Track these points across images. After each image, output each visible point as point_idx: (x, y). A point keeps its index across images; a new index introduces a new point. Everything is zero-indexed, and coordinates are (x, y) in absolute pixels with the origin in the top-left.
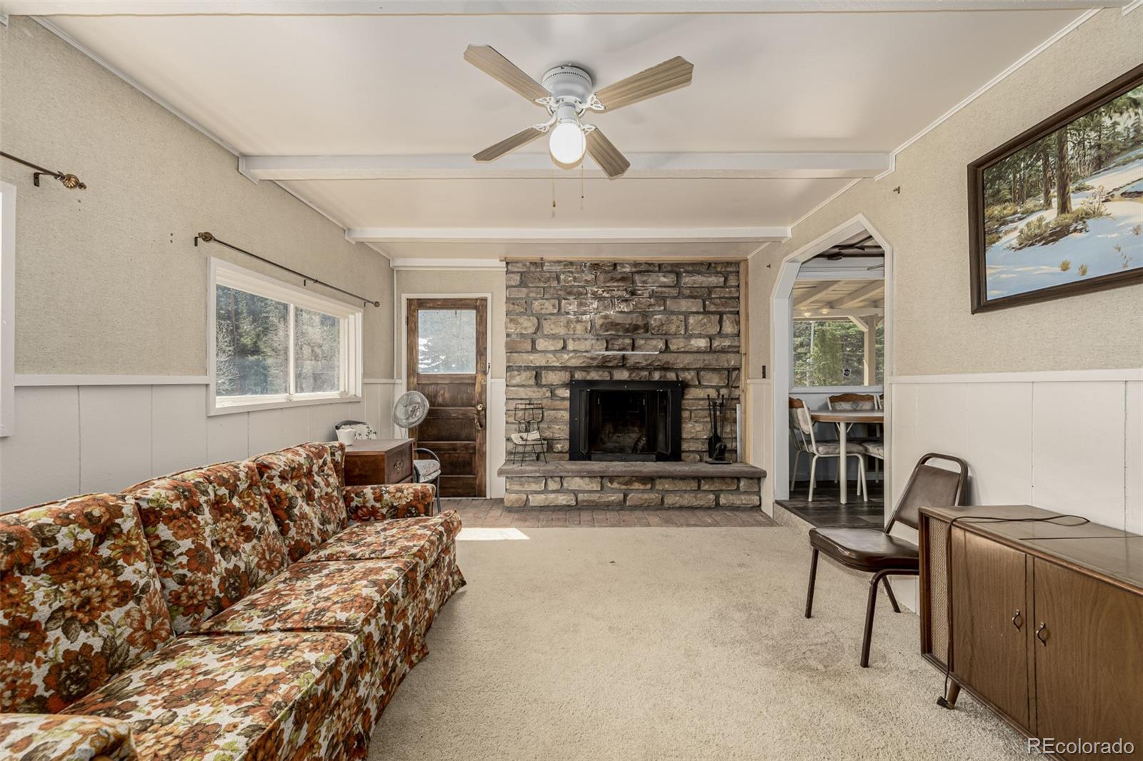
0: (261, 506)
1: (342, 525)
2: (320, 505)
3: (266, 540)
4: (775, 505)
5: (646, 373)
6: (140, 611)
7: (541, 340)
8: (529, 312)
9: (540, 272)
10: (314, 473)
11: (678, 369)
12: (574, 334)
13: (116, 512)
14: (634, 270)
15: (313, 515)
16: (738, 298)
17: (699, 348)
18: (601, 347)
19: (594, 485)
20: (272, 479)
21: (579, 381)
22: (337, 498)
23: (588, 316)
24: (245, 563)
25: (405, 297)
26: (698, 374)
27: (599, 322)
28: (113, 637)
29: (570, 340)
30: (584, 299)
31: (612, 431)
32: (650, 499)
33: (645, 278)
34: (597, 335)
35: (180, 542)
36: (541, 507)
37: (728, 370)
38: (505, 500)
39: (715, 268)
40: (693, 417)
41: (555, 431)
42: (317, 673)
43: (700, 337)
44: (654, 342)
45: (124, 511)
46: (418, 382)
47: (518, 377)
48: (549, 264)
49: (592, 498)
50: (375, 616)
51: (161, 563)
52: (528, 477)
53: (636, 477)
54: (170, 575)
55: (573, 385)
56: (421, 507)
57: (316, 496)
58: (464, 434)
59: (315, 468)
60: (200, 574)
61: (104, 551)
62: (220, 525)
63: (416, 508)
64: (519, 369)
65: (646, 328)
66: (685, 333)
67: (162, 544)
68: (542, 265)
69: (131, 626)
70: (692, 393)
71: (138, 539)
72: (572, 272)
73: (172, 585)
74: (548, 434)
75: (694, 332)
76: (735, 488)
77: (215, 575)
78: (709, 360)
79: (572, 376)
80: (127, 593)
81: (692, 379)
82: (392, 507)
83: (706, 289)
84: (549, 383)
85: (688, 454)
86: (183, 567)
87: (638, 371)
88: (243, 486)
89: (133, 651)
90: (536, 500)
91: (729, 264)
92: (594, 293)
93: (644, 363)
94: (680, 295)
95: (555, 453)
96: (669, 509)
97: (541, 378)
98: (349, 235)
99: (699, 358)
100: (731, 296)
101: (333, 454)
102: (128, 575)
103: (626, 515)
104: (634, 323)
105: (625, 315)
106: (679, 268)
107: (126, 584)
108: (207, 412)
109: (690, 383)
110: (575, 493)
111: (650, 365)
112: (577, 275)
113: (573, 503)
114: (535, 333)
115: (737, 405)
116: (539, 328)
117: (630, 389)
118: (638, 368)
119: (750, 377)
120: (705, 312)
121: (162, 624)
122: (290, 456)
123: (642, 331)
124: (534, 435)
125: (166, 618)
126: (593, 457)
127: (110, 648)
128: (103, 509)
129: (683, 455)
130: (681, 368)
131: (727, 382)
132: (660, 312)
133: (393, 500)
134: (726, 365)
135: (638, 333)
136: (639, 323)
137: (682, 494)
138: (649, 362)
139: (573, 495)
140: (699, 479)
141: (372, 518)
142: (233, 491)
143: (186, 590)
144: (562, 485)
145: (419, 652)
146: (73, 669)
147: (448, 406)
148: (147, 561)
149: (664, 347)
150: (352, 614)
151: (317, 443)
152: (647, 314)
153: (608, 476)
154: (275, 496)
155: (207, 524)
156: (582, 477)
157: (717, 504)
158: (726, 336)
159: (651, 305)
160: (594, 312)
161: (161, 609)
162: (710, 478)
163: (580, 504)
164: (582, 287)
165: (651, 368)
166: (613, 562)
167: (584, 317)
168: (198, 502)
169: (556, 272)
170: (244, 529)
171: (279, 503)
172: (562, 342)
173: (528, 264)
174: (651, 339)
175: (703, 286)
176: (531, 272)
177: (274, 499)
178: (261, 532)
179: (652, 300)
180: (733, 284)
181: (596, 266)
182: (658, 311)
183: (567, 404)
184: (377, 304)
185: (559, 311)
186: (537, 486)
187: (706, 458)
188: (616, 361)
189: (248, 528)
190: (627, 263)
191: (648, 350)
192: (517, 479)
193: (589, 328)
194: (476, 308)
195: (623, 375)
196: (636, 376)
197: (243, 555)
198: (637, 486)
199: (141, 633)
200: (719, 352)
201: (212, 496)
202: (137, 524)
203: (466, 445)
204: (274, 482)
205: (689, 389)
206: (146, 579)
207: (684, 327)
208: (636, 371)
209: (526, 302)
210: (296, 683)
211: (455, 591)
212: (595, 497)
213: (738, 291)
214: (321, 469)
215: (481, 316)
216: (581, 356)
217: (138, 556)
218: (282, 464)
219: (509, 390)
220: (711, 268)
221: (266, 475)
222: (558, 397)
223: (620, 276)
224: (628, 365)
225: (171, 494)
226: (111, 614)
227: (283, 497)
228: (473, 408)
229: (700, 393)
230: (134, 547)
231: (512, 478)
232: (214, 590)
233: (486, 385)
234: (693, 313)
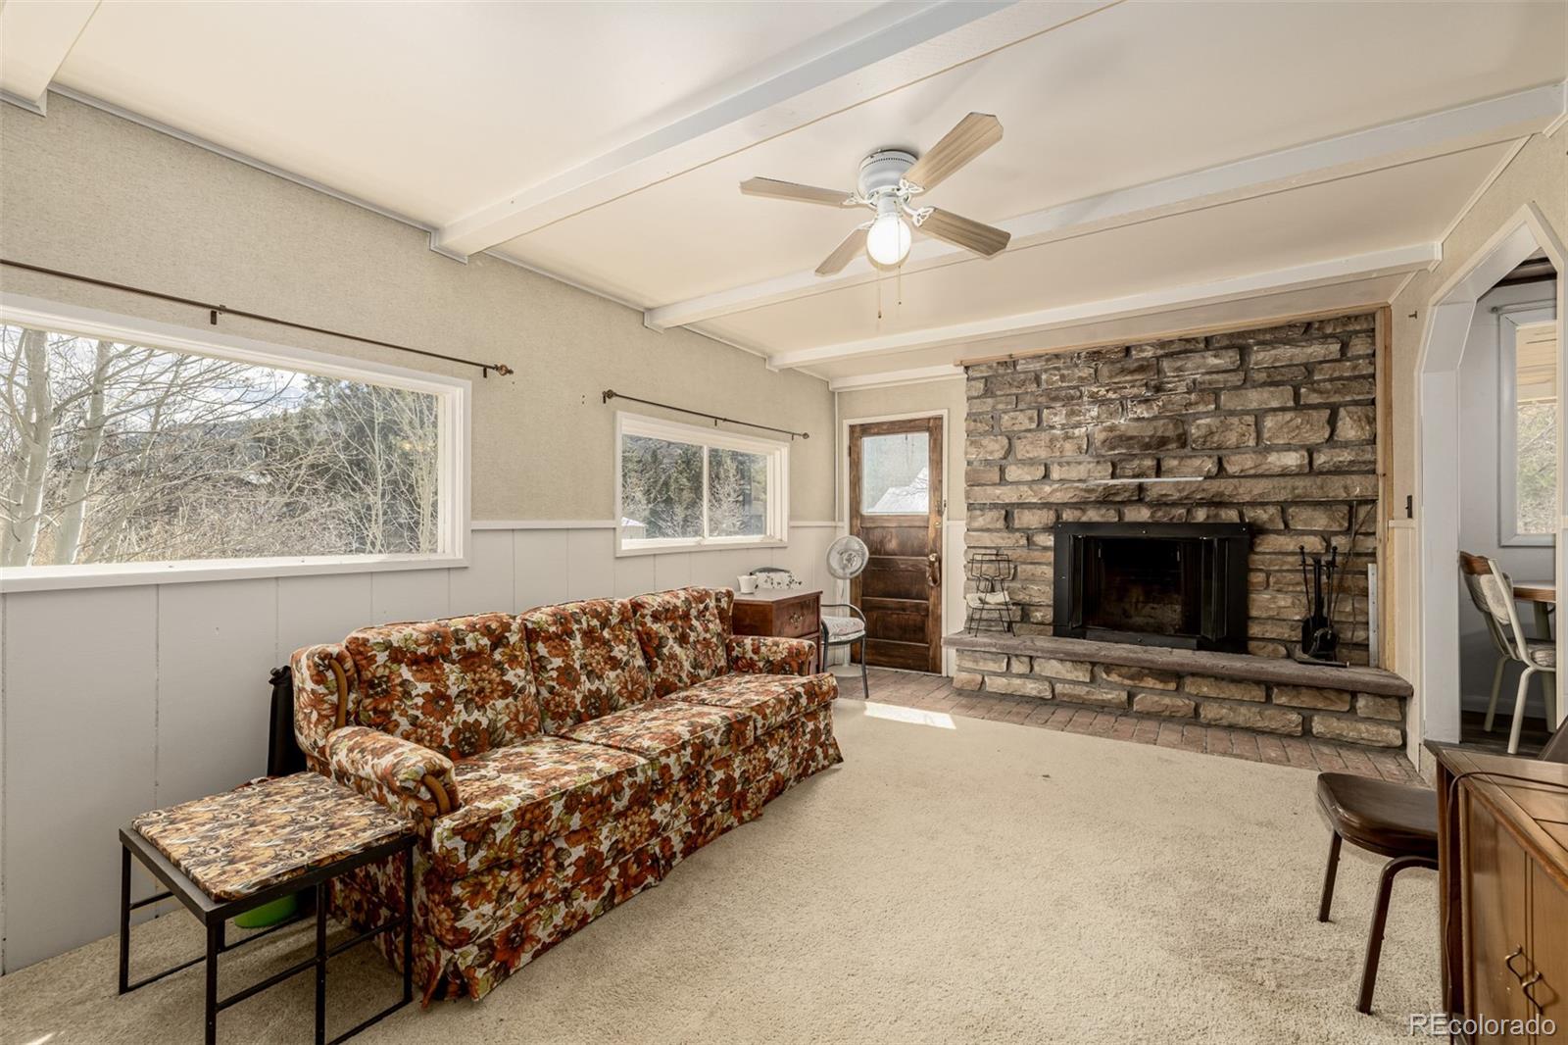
0: (630, 640)
1: (719, 672)
2: (695, 649)
3: (630, 672)
4: (1423, 747)
5: (1182, 511)
6: (516, 706)
7: (1013, 468)
8: (996, 429)
9: (1012, 373)
10: (692, 617)
11: (1244, 504)
12: (1062, 457)
13: (506, 627)
14: (1160, 352)
15: (685, 658)
16: (1373, 376)
17: (1285, 468)
18: (1103, 474)
19: (1081, 674)
20: (644, 618)
21: (1070, 523)
22: (716, 645)
23: (1084, 429)
24: (608, 688)
25: (847, 423)
26: (1283, 512)
27: (1100, 436)
28: (495, 720)
29: (1056, 465)
30: (1078, 405)
31: (1141, 599)
32: (1173, 706)
33: (1179, 364)
34: (1097, 456)
35: (553, 659)
36: (1002, 694)
37: (1349, 504)
38: (955, 680)
39: (1318, 329)
40: (1272, 584)
41: (1032, 593)
42: (595, 777)
43: (1289, 450)
44: (1197, 462)
45: (512, 627)
46: (863, 527)
47: (981, 519)
48: (1023, 362)
49: (1076, 692)
50: (677, 752)
51: (539, 673)
52: (984, 652)
53: (1149, 669)
54: (543, 684)
55: (1057, 528)
56: (794, 664)
57: (691, 639)
58: (914, 591)
59: (694, 612)
60: (565, 689)
61: (497, 656)
62: (589, 652)
63: (790, 666)
64: (983, 507)
65: (1183, 440)
66: (1257, 444)
67: (541, 658)
68: (1015, 364)
69: (508, 715)
70: (1269, 544)
71: (520, 650)
72: (1058, 369)
73: (545, 693)
74: (1021, 597)
75: (1276, 442)
76: (1347, 708)
77: (578, 692)
78: (1305, 487)
79: (1058, 517)
80: (508, 690)
81: (1271, 520)
82: (768, 661)
83: (1302, 368)
84: (1025, 526)
85: (1262, 644)
86: (553, 680)
87: (1168, 508)
88: (614, 620)
89: (509, 735)
90: (995, 684)
91: (1349, 319)
92: (1092, 395)
93: (1176, 496)
94: (1247, 383)
95: (1033, 623)
96: (1208, 725)
97: (1013, 519)
98: (770, 365)
99: (1283, 485)
100: (1357, 373)
101: (718, 600)
102: (510, 677)
103: (1127, 724)
104: (1159, 434)
105: (1145, 423)
106: (1245, 339)
107: (508, 683)
108: (615, 552)
109: (1269, 526)
110: (1051, 682)
111: (1186, 498)
112: (1066, 372)
113: (1048, 695)
114: (1005, 458)
115: (1370, 565)
116: (1010, 450)
117: (1152, 536)
118: (1166, 504)
119: (1395, 515)
120: (1299, 406)
121: (532, 720)
122: (667, 597)
123: (1174, 445)
124: (1000, 597)
125: (536, 717)
126: (1088, 633)
127: (492, 729)
128: (498, 624)
129: (1252, 645)
130: (1248, 502)
131: (1346, 525)
132: (1207, 414)
133: (769, 654)
134: (1343, 495)
135: (1168, 450)
136: (1167, 434)
137: (1235, 706)
138: (1185, 493)
139: (1047, 684)
140: (1270, 685)
141: (751, 671)
142: (605, 623)
143: (554, 699)
144: (1032, 669)
145: (753, 811)
146: (468, 735)
147: (896, 555)
148: (526, 670)
149: (1214, 470)
150: (655, 744)
151: (702, 588)
152: (1183, 419)
153: (1103, 664)
154: (646, 634)
155: (577, 648)
156: (1062, 660)
157: (1307, 733)
158: (1346, 445)
159: (1190, 404)
160: (1092, 423)
161: (532, 709)
162: (1293, 686)
163: (1058, 699)
164: (1074, 388)
165: (1190, 503)
166: (1047, 776)
167: (1077, 432)
168: (571, 629)
169: (1035, 372)
170: (613, 659)
171: (650, 641)
172: (1043, 468)
173: (995, 365)
174: (1190, 457)
175: (1295, 363)
176: (999, 376)
177: (645, 637)
178: (627, 663)
179: (1193, 397)
180: (1361, 353)
181: (1095, 355)
182: (1204, 413)
183: (1050, 556)
184: (806, 436)
185: (1038, 425)
186: (996, 666)
187: (1299, 653)
188: (1127, 494)
189: (615, 658)
190: (1148, 344)
191: (1186, 475)
192: (970, 653)
193: (1085, 447)
194: (928, 429)
195: (1143, 514)
196: (1165, 516)
197: (606, 680)
198: (1150, 682)
199: (515, 723)
200: (1329, 472)
201: (585, 625)
202: (521, 639)
203: (917, 604)
204: (646, 620)
205: (1265, 536)
206: (523, 683)
207: (1254, 435)
208: (1164, 508)
209: (992, 417)
210: (576, 779)
211: (829, 766)
212: (1081, 691)
213: (1373, 364)
214: (701, 614)
215: (935, 440)
216: (1070, 488)
217: (520, 664)
218: (656, 605)
219: (970, 536)
220: (1313, 331)
221: (639, 614)
222: (1037, 545)
223: (1136, 365)
224: (1147, 499)
225: (550, 619)
226: (496, 703)
227: (653, 636)
228: (925, 558)
229: (1289, 543)
230: (516, 657)
231: (963, 651)
232: (576, 705)
233: (941, 529)
234: (1274, 410)
